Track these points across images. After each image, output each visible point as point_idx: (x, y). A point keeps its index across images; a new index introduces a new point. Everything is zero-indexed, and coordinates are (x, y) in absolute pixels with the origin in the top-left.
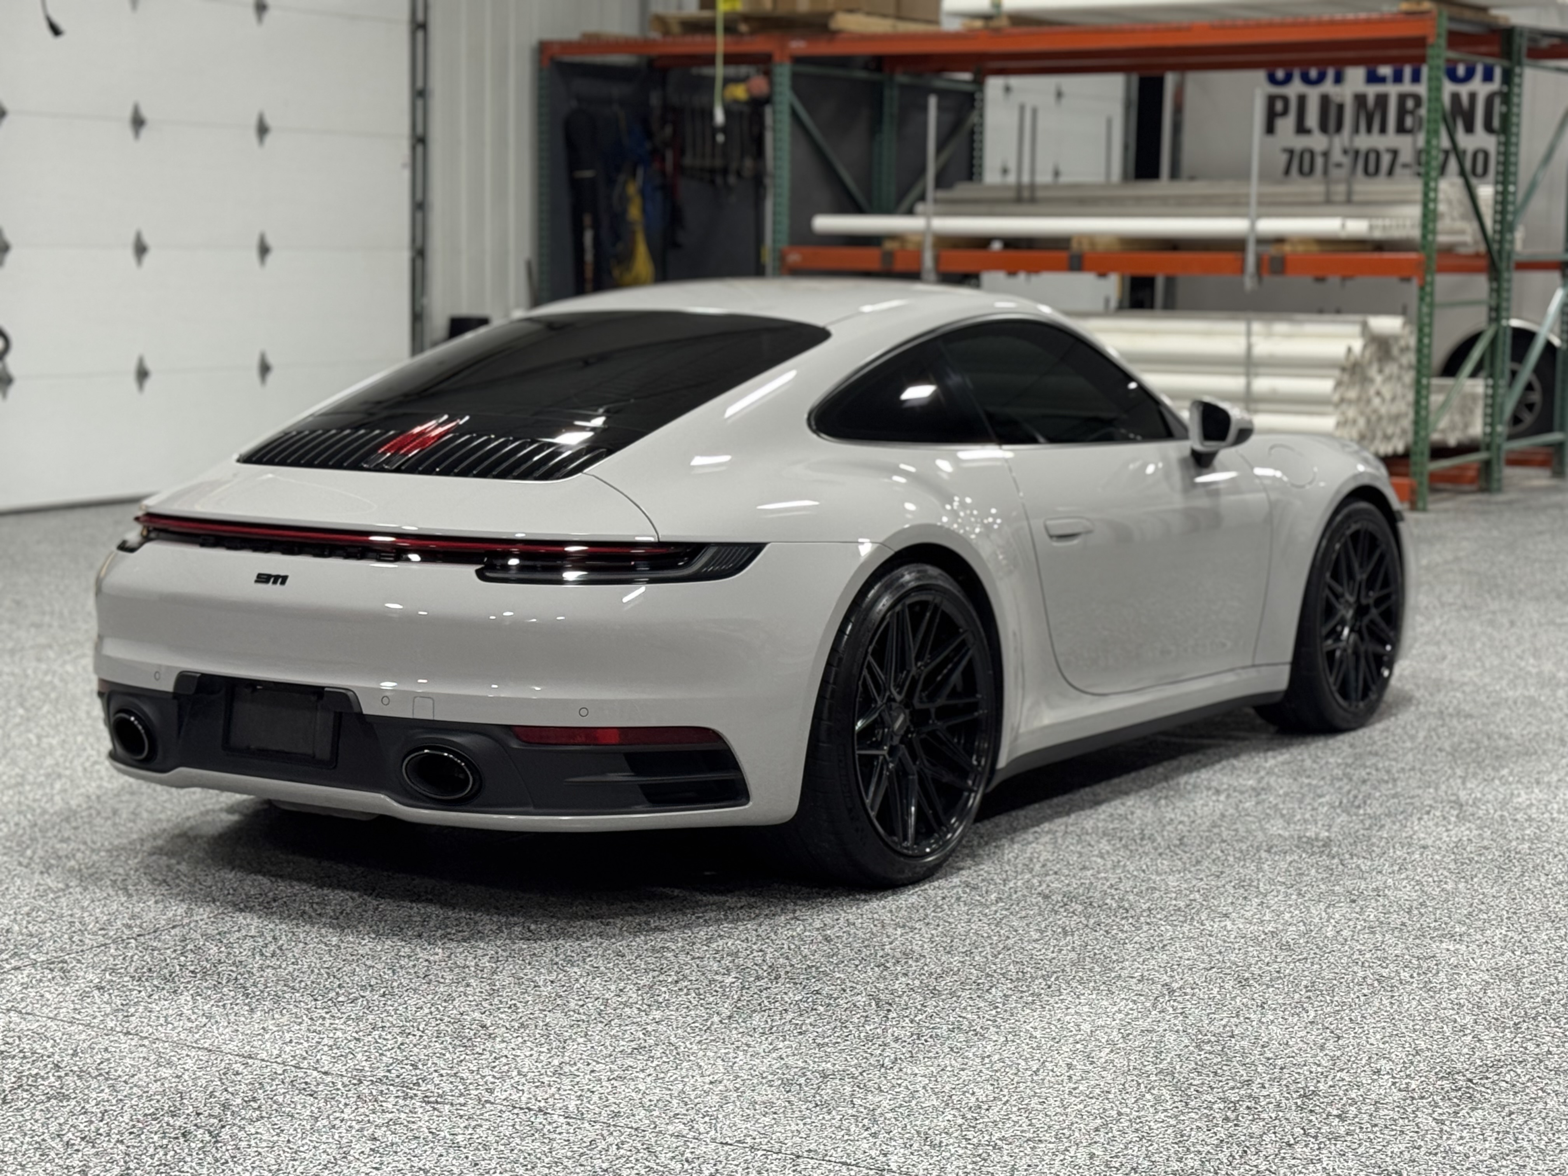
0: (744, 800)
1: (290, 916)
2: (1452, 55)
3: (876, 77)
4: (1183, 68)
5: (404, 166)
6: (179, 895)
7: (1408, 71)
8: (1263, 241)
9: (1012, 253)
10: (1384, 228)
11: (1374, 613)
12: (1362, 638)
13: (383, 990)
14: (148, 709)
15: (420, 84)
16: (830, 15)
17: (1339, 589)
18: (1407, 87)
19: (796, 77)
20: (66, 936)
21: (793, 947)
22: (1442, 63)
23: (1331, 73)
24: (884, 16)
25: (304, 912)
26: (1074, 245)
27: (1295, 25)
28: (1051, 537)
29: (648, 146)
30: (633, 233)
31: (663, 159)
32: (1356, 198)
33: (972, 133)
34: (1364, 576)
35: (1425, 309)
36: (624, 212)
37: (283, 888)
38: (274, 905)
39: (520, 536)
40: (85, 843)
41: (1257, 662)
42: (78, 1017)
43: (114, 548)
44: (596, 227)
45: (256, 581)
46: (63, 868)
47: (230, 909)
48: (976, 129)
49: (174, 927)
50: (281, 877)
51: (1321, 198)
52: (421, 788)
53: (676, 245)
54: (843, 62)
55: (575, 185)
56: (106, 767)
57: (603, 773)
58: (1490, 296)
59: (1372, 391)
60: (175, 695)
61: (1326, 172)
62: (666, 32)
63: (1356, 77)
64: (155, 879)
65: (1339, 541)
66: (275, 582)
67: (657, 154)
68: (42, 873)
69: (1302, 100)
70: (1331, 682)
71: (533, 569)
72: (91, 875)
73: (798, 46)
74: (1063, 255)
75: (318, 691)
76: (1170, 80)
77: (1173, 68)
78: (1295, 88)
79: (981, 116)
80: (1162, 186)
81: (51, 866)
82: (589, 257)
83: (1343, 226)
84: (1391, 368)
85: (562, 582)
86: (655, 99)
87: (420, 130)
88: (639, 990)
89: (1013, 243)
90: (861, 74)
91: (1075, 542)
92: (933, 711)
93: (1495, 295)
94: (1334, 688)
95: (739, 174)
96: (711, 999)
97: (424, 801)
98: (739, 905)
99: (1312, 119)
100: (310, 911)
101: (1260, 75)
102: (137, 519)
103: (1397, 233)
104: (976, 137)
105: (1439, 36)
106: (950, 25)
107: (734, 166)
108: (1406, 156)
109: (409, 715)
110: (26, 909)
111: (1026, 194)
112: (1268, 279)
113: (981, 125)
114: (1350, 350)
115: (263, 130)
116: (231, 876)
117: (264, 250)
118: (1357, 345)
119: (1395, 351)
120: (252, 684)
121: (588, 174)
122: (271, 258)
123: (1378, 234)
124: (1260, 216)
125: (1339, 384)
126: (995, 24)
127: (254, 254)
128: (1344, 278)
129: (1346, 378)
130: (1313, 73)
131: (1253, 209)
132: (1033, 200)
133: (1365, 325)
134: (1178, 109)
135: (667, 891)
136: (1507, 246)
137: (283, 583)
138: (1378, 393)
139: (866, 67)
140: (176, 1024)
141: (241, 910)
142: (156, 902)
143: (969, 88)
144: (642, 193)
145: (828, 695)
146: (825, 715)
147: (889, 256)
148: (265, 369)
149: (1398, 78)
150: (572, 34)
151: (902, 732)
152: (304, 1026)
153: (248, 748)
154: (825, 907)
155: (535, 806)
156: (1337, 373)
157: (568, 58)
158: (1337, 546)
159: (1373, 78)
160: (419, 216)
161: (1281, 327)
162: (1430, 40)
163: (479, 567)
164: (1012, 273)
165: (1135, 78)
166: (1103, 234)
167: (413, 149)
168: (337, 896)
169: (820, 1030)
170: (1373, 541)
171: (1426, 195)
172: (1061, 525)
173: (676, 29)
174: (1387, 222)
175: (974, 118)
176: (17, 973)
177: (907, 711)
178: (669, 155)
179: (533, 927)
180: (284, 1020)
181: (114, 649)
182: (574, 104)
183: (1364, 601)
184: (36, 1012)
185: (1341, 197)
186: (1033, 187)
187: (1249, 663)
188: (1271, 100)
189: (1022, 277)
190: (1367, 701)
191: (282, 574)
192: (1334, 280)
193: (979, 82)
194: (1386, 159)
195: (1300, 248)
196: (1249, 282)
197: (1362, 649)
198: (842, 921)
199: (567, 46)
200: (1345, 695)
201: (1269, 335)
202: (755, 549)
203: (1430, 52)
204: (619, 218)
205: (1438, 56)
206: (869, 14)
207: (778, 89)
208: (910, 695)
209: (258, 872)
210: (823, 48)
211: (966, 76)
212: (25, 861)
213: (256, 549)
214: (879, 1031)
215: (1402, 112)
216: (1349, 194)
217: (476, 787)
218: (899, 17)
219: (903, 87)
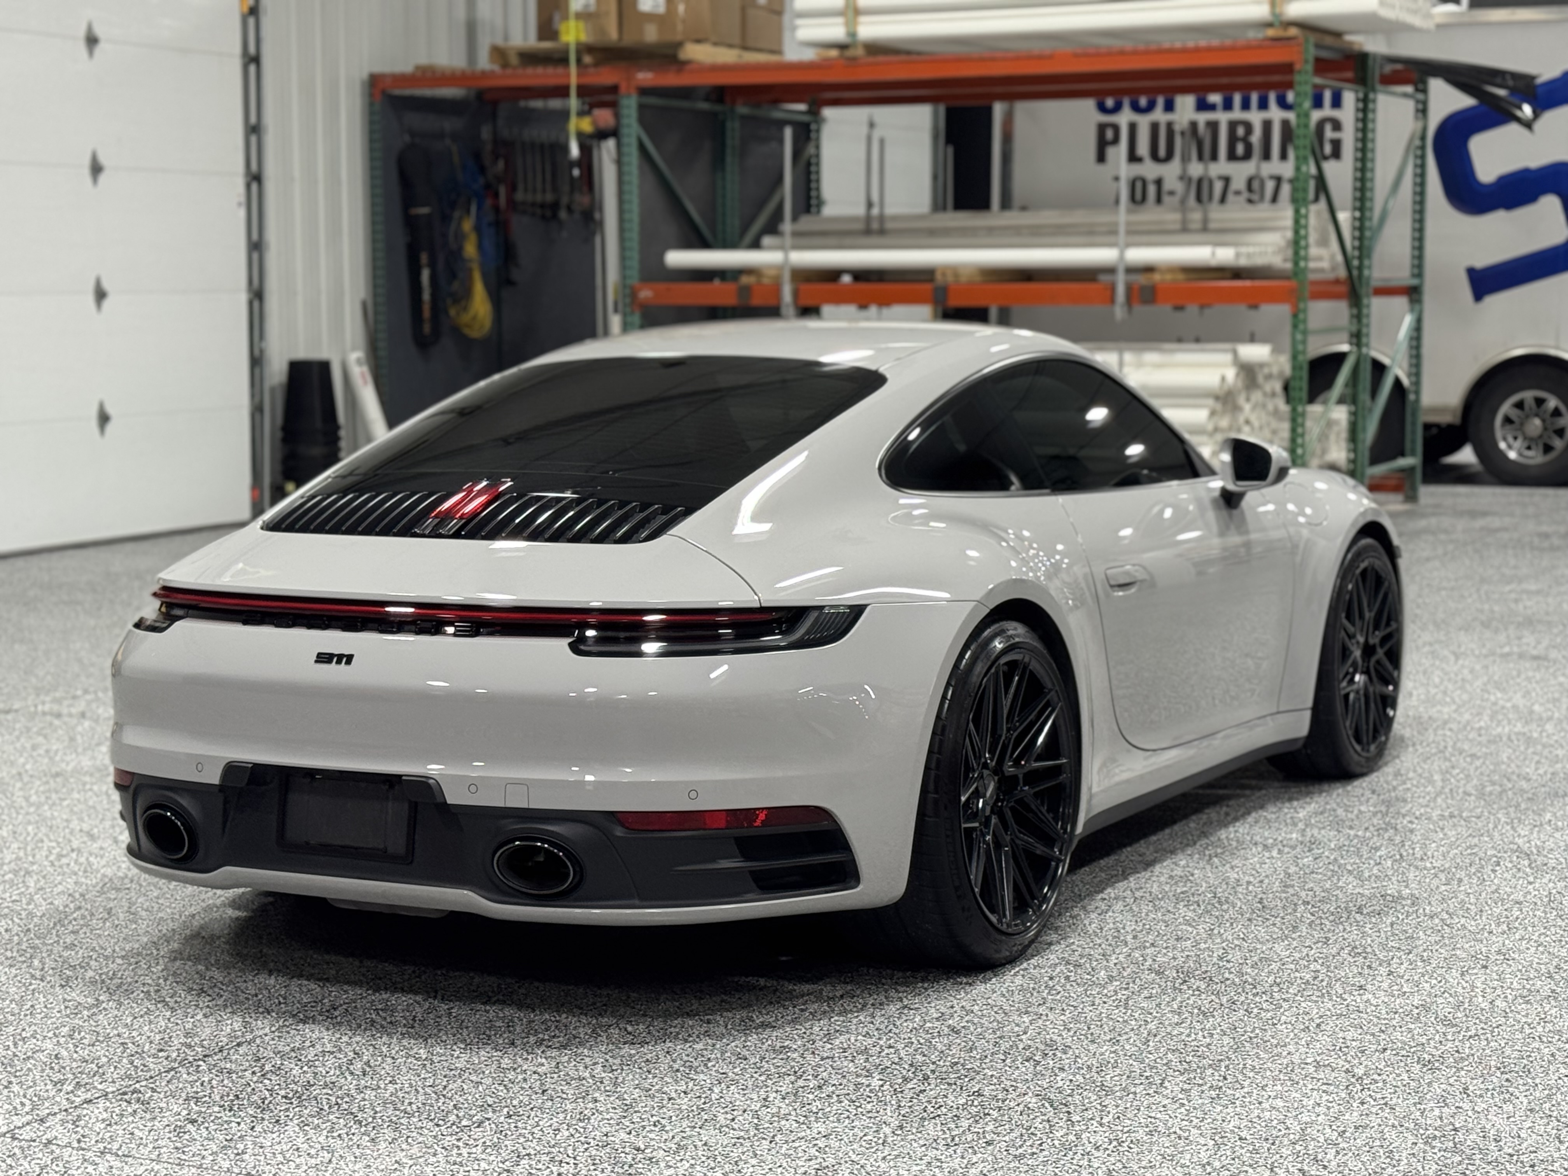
0: (853, 883)
1: (360, 1026)
2: (1318, 80)
3: (718, 108)
4: (1010, 97)
5: (240, 204)
6: (225, 1006)
7: (1237, 99)
8: (1132, 270)
9: (863, 286)
10: (1249, 255)
11: (1380, 653)
12: (1370, 679)
13: (506, 1110)
14: (185, 802)
15: (253, 119)
16: (679, 45)
17: (1351, 629)
18: (1237, 114)
19: (641, 107)
20: (125, 1060)
21: (922, 1041)
22: (1308, 89)
23: (1160, 101)
24: (730, 46)
25: (373, 1021)
26: (939, 277)
27: (1147, 53)
28: (1112, 586)
29: (481, 181)
30: (470, 271)
31: (496, 195)
32: (1212, 225)
33: (809, 164)
34: (1373, 614)
35: (1299, 337)
36: (461, 248)
37: (336, 994)
38: (337, 1013)
39: (595, 604)
40: (93, 950)
41: (1281, 709)
42: (184, 1157)
43: (130, 626)
44: (432, 265)
45: (316, 662)
46: (83, 979)
47: (291, 1021)
48: (813, 160)
49: (239, 1045)
50: (327, 980)
51: (1178, 226)
52: (515, 884)
53: (510, 282)
54: (685, 93)
55: (411, 223)
56: (126, 866)
57: (713, 860)
58: (1351, 323)
59: (1241, 419)
60: (222, 788)
61: (1159, 200)
62: (505, 65)
63: (1186, 104)
64: (192, 989)
65: (1351, 582)
66: (339, 662)
67: (491, 190)
68: (62, 986)
69: (1133, 128)
70: (1346, 727)
71: (615, 640)
72: (119, 986)
73: (645, 77)
74: (928, 287)
75: (392, 781)
76: (998, 109)
77: (1002, 97)
78: (1124, 118)
79: (818, 147)
80: (995, 217)
81: (68, 979)
82: (426, 296)
83: (1213, 254)
84: (1257, 396)
85: (639, 654)
86: (486, 133)
87: (254, 167)
88: (784, 1098)
89: (862, 275)
90: (704, 106)
91: (1133, 590)
92: (1021, 777)
93: (1355, 321)
94: (1350, 733)
95: (569, 209)
96: (869, 1107)
97: (514, 896)
98: (838, 994)
99: (1143, 148)
100: (378, 1019)
101: (1089, 104)
102: (155, 595)
103: (1259, 261)
104: (813, 169)
105: (1306, 61)
106: (793, 54)
107: (565, 200)
108: (1239, 184)
109: (500, 804)
110: (65, 1030)
111: (875, 226)
112: (1138, 308)
113: (818, 156)
114: (1223, 379)
115: (96, 169)
116: (272, 981)
117: (100, 295)
118: (1231, 374)
119: (1260, 379)
120: (310, 773)
121: (424, 210)
122: (107, 303)
123: (1243, 262)
124: (1128, 245)
125: (1213, 413)
126: (850, 53)
127: (90, 298)
128: (1202, 307)
129: (1219, 406)
130: (1143, 101)
131: (1122, 237)
132: (882, 232)
133: (1235, 353)
134: (1008, 138)
135: (752, 980)
136: (1366, 272)
137: (349, 662)
138: (1247, 422)
139: (707, 99)
140: (298, 1161)
141: (304, 1022)
142: (205, 1016)
143: (806, 118)
144: (478, 229)
145: (933, 766)
146: (931, 787)
147: (746, 290)
148: (104, 419)
149: (1228, 105)
150: (405, 67)
151: (993, 801)
152: (440, 1157)
153: (307, 843)
154: (930, 992)
155: (641, 899)
156: (1211, 402)
157: (397, 92)
158: (1350, 587)
159: (1203, 106)
160: (255, 256)
161: (1151, 357)
162: (1297, 67)
163: (570, 640)
164: (863, 306)
165: (942, 109)
166: (965, 266)
167: (248, 186)
168: (401, 1000)
169: (1007, 1138)
170: (1379, 580)
171: (1297, 222)
172: (1119, 574)
173: (514, 60)
174: (1251, 249)
175: (811, 150)
176: (91, 1107)
177: (996, 778)
178: (502, 190)
179: (630, 1029)
180: (415, 1150)
181: (134, 737)
182: (407, 138)
183: (1372, 641)
184: (134, 1152)
185: (1197, 226)
186: (882, 218)
187: (1274, 710)
188: (1102, 128)
189: (873, 309)
190: (1377, 743)
191: (347, 652)
192: (1192, 309)
193: (814, 112)
194: (1218, 186)
195: (1169, 277)
196: (1119, 311)
197: (1371, 689)
198: (957, 1008)
199: (401, 79)
200: (1359, 740)
201: (1140, 365)
202: (857, 611)
203: (1297, 78)
204: (456, 256)
205: (1306, 83)
206: (716, 44)
207: (625, 121)
208: (1001, 762)
209: (300, 976)
210: (671, 79)
211: (802, 107)
212: (38, 974)
213: (310, 626)
214: (1072, 1137)
215: (1233, 140)
216: (1205, 221)
217: (576, 880)
218: (745, 48)
219: (743, 118)
